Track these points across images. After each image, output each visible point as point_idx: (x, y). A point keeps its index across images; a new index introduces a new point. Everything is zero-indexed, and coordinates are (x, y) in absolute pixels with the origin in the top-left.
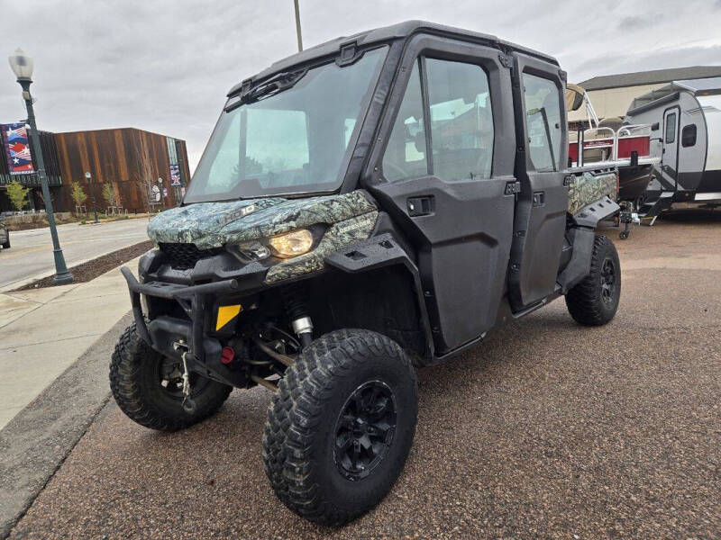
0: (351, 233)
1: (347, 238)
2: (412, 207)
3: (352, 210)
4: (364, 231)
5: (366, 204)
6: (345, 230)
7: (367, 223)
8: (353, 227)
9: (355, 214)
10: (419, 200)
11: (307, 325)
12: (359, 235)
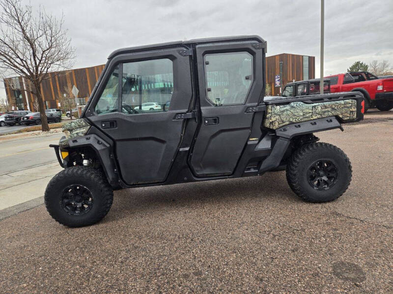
0: (77, 133)
1: (75, 135)
2: (103, 125)
3: (79, 125)
4: (82, 133)
5: (84, 124)
6: (75, 132)
7: (84, 130)
8: (78, 131)
9: (80, 127)
10: (108, 123)
11: (86, 163)
12: (80, 134)
